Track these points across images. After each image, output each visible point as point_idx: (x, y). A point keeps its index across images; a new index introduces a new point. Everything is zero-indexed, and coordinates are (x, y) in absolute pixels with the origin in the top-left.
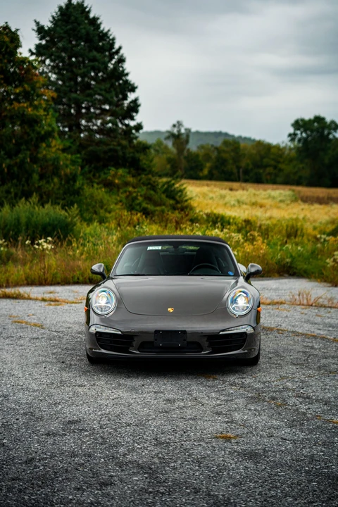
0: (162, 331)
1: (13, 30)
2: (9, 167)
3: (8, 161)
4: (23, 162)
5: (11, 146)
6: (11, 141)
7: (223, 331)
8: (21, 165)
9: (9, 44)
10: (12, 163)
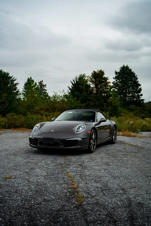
0: (46, 138)
1: (102, 71)
2: (98, 104)
3: (98, 102)
4: (102, 102)
5: (100, 99)
6: (100, 97)
7: (69, 138)
8: (101, 103)
9: (101, 74)
10: (99, 103)
